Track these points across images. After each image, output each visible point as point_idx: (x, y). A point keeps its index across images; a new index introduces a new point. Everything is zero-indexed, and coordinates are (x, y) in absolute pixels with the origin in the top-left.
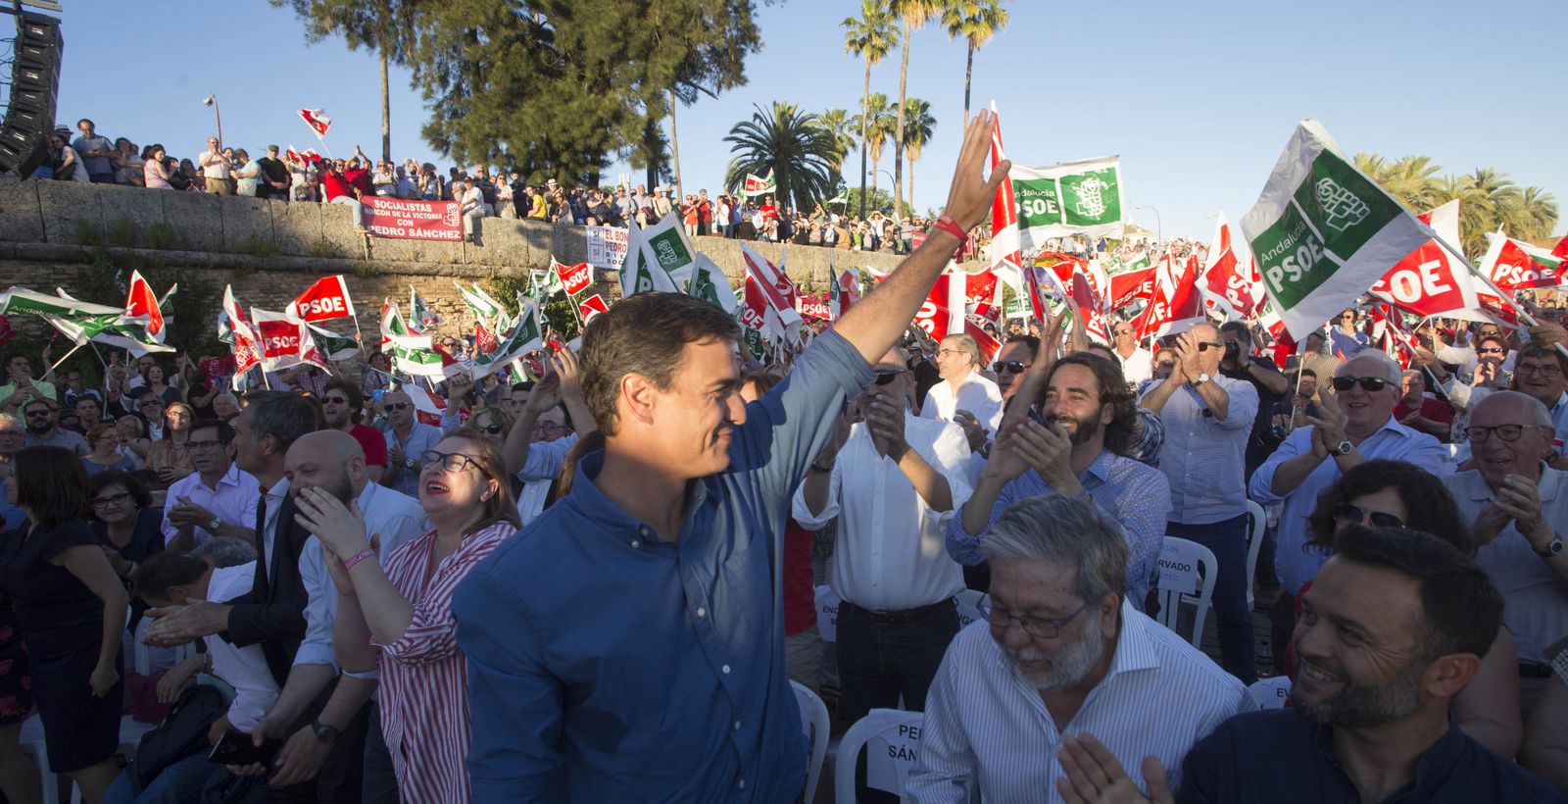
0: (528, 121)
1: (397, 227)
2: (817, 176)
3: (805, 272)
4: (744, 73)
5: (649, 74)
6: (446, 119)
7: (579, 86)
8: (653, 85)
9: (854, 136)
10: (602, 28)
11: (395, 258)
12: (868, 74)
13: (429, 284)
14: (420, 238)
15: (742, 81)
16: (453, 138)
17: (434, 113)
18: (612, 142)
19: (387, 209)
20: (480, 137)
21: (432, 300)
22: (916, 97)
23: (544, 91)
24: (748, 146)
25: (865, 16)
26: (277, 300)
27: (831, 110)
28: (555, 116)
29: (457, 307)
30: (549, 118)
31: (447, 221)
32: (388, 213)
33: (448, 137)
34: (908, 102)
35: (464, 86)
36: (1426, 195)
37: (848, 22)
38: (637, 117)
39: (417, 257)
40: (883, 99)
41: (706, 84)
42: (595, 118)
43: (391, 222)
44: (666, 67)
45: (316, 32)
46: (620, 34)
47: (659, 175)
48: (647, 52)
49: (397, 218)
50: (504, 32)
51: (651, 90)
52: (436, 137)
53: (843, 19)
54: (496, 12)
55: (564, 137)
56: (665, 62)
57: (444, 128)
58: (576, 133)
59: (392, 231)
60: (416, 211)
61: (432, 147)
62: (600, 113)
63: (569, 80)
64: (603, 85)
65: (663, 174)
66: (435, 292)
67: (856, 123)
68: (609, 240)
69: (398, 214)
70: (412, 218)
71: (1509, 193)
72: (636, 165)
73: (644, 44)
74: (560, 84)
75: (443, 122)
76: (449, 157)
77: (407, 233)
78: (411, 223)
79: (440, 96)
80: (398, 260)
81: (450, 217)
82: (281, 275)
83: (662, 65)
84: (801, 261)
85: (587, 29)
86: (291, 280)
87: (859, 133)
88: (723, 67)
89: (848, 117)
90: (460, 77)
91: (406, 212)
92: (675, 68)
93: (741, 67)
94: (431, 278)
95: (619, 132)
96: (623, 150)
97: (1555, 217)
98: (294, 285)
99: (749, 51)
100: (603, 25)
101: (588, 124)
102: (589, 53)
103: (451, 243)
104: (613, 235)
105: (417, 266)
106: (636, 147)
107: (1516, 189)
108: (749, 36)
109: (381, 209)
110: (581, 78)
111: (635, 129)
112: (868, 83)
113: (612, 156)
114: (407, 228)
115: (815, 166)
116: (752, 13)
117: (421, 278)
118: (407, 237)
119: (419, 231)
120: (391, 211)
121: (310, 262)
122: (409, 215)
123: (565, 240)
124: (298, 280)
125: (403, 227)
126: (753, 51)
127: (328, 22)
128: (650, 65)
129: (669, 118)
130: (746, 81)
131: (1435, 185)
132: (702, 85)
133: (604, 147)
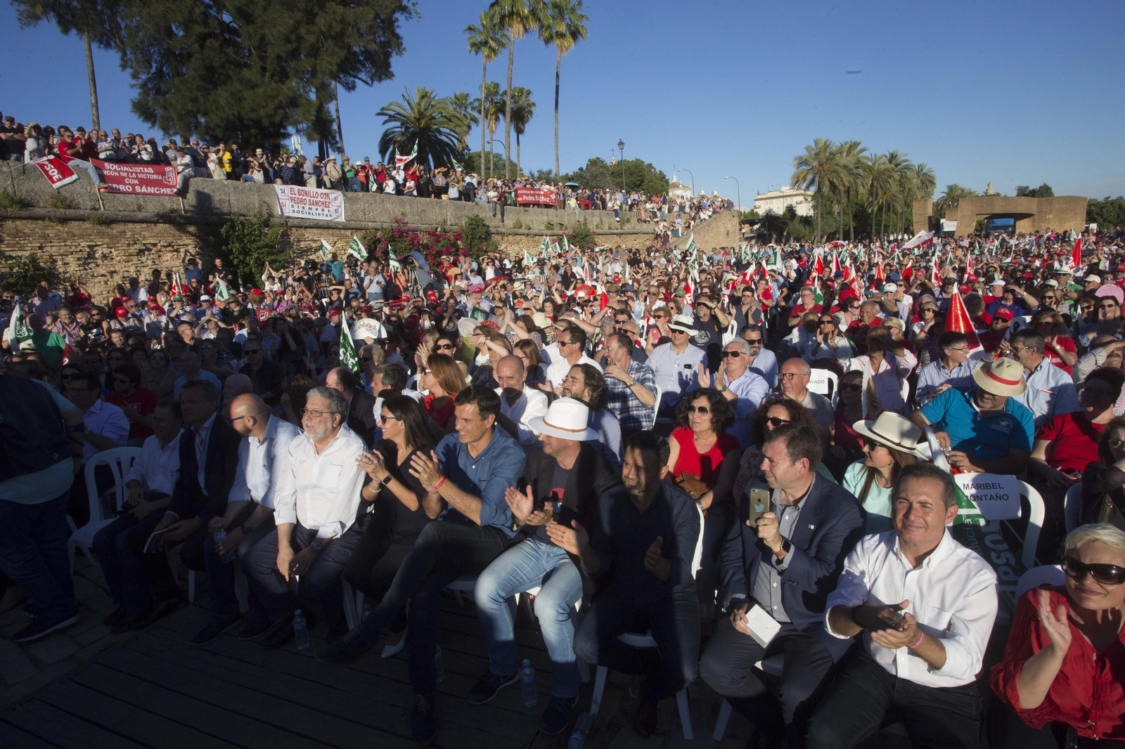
0: (223, 102)
1: (125, 185)
2: (448, 145)
3: (440, 219)
4: (391, 69)
5: (318, 68)
6: (152, 96)
7: (263, 76)
8: (321, 77)
9: (476, 114)
10: (279, 31)
11: (121, 209)
12: (485, 69)
13: (152, 229)
14: (144, 194)
15: (389, 75)
16: (159, 112)
17: (140, 91)
18: (290, 120)
19: (115, 170)
20: (183, 112)
21: (155, 242)
22: (520, 86)
23: (235, 79)
24: (395, 121)
25: (483, 24)
26: (22, 242)
27: (457, 94)
28: (245, 99)
29: (175, 247)
30: (241, 100)
31: (166, 181)
32: (117, 174)
33: (154, 111)
34: (515, 88)
35: (164, 69)
36: (857, 168)
37: (470, 29)
38: (309, 101)
39: (140, 208)
40: (497, 86)
41: (363, 75)
42: (276, 102)
43: (120, 180)
44: (331, 64)
45: (28, 17)
46: (293, 37)
47: (329, 146)
48: (314, 52)
49: (124, 178)
50: (199, 29)
51: (320, 81)
52: (144, 111)
53: (466, 27)
54: (191, 12)
55: (253, 116)
56: (329, 59)
57: (151, 103)
58: (262, 113)
59: (122, 187)
60: (141, 172)
61: (142, 119)
62: (280, 98)
63: (254, 71)
64: (283, 76)
65: (332, 145)
66: (156, 236)
67: (476, 104)
68: (293, 196)
69: (125, 174)
70: (137, 178)
71: (907, 168)
72: (310, 139)
73: (313, 45)
74: (246, 73)
75: (149, 98)
76: (156, 127)
77: (134, 189)
78: (136, 182)
79: (144, 77)
80: (125, 210)
81: (169, 178)
82: (25, 222)
83: (329, 61)
84: (437, 210)
85: (267, 31)
86: (34, 226)
87: (480, 112)
88: (374, 63)
89: (471, 99)
90: (161, 62)
91: (132, 173)
92: (337, 65)
93: (388, 65)
94: (153, 225)
95: (297, 113)
96: (300, 126)
97: (934, 184)
98: (37, 230)
99: (394, 54)
100: (281, 29)
101: (271, 107)
102: (269, 49)
103: (167, 197)
104: (296, 192)
105: (141, 215)
106: (310, 124)
107: (912, 165)
108: (393, 42)
109: (110, 170)
110: (264, 69)
111: (309, 111)
112: (484, 76)
113: (291, 130)
114: (133, 186)
115: (447, 137)
116: (396, 24)
117: (144, 225)
118: (134, 193)
119: (144, 188)
120: (119, 172)
121: (49, 212)
122: (134, 175)
123: (259, 196)
124: (39, 226)
125: (130, 184)
126: (397, 54)
127: (39, 10)
128: (318, 62)
129: (334, 102)
130: (393, 75)
131: (863, 160)
132: (360, 76)
133: (285, 123)
